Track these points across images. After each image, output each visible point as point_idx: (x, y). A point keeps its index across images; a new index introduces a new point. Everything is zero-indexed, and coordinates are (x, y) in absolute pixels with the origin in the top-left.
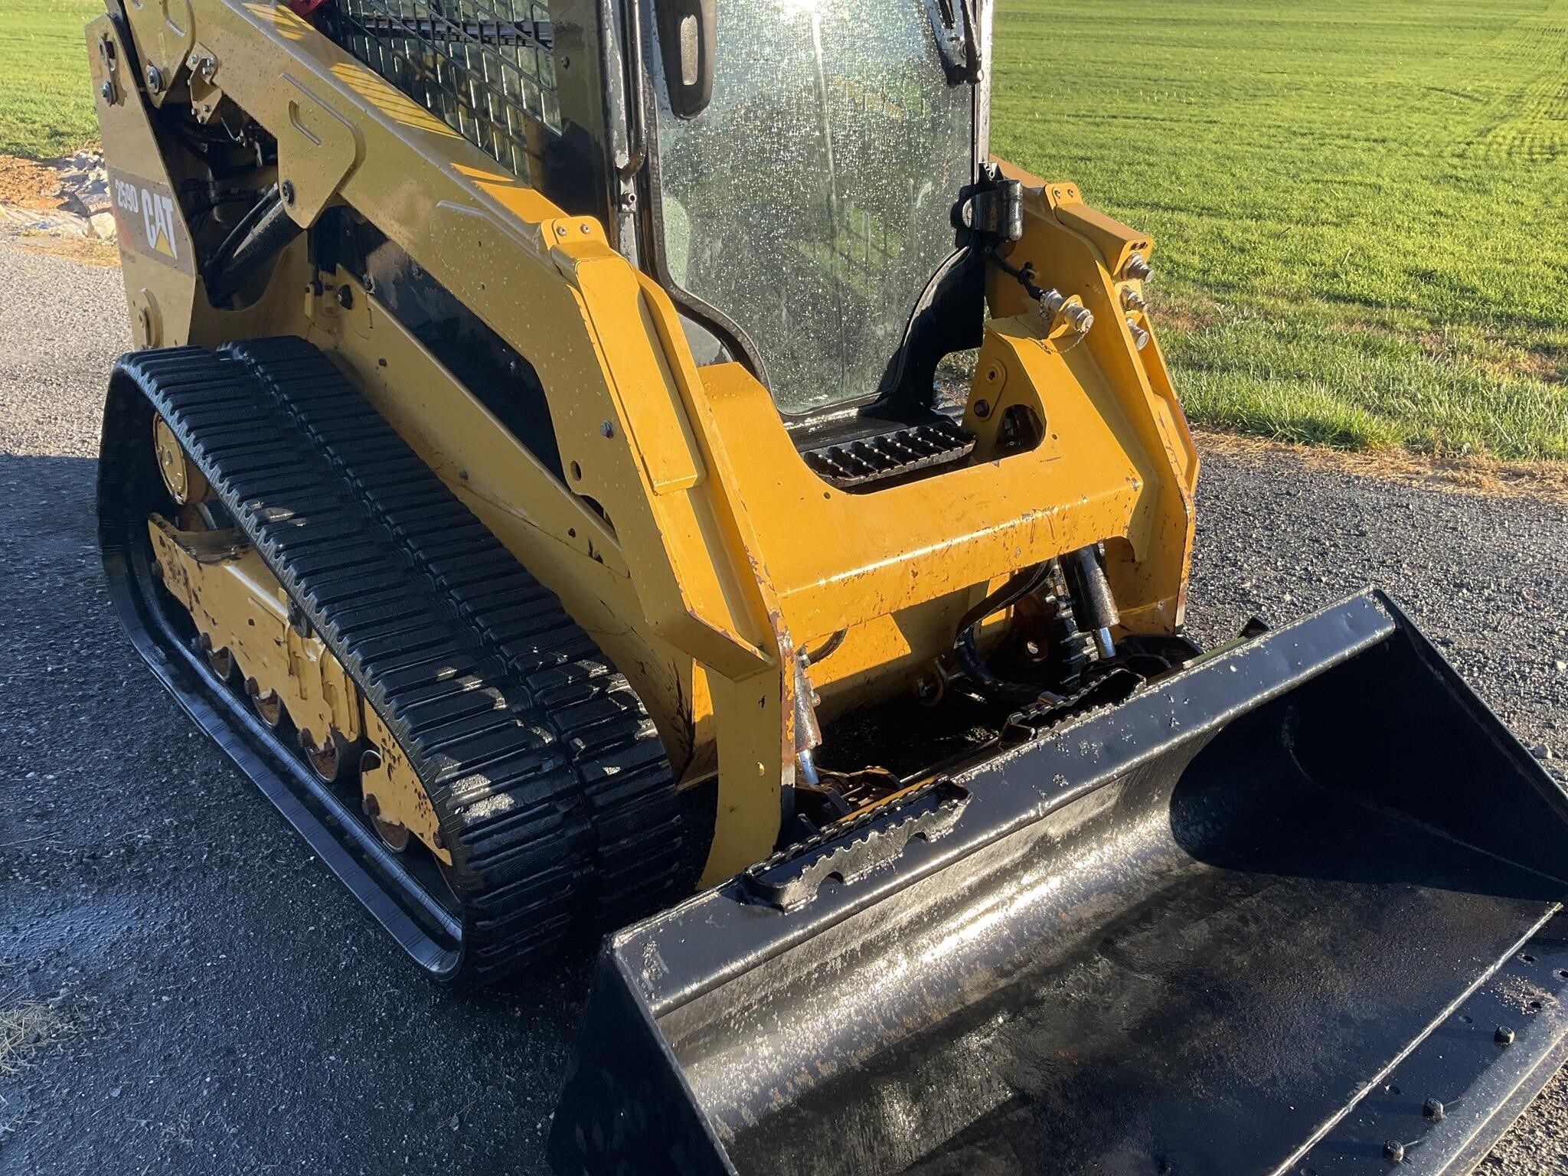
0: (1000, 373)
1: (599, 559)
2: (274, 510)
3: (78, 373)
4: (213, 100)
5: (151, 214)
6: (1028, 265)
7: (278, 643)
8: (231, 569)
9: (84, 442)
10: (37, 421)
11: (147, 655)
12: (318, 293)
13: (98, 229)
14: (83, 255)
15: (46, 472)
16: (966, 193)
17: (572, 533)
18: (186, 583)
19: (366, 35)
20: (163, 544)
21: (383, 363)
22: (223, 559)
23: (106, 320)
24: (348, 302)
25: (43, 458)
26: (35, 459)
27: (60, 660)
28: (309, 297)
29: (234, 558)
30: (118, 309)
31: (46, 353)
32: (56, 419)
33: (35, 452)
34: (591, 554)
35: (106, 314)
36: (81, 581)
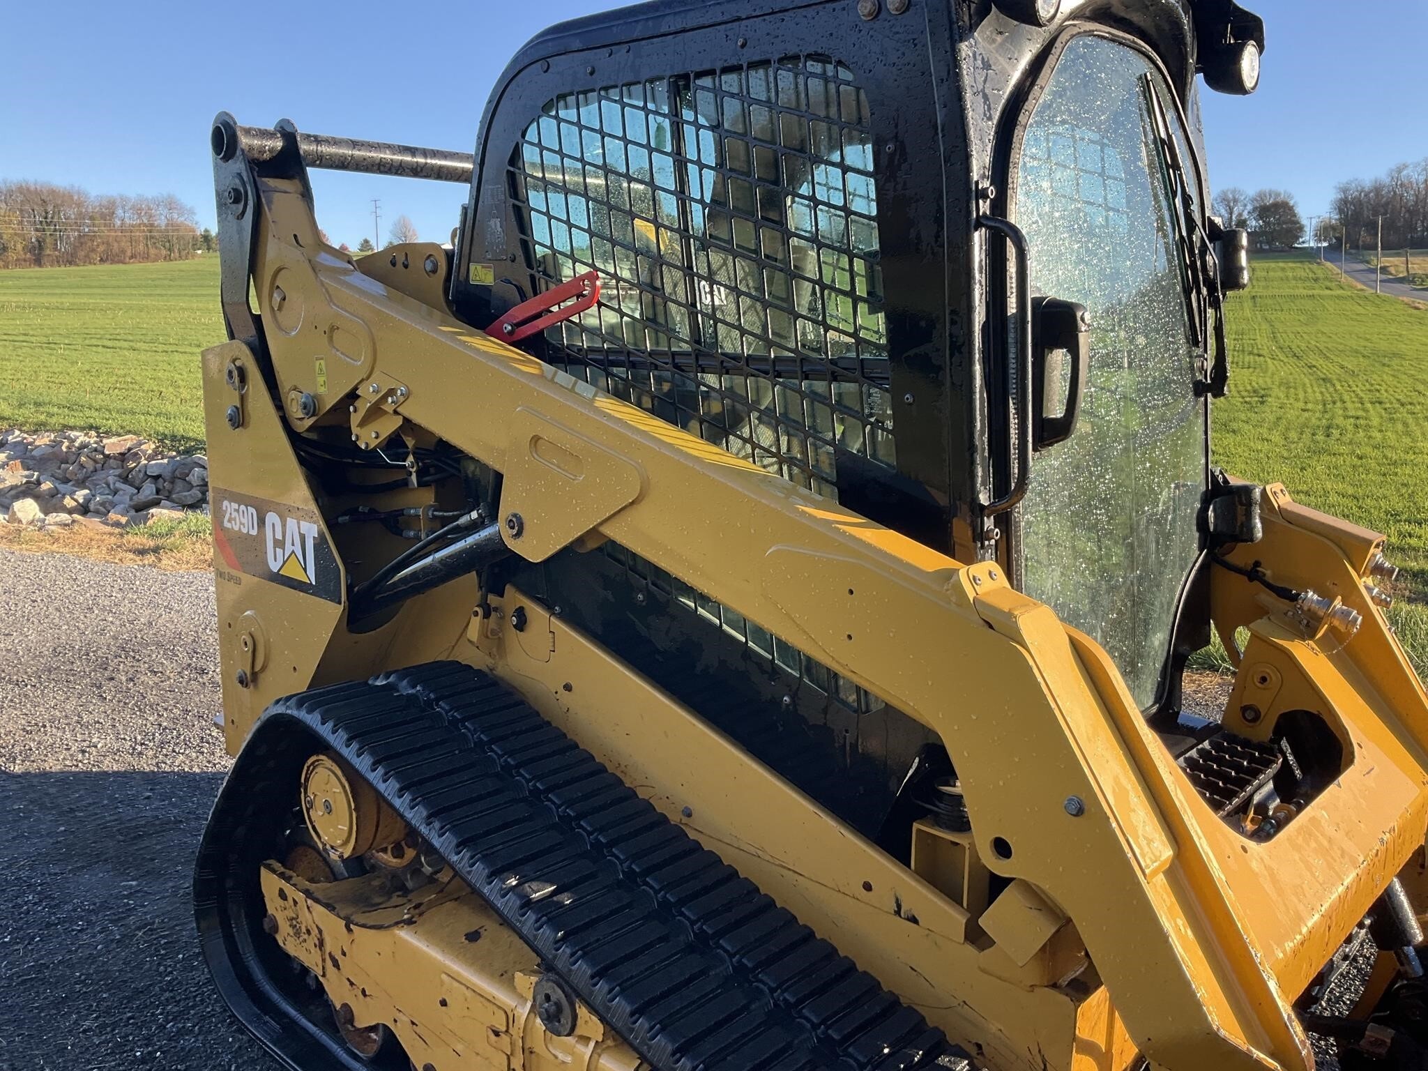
0: (1274, 678)
1: (914, 920)
2: (534, 885)
3: (50, 671)
4: (388, 426)
5: (279, 536)
6: (1257, 564)
7: (497, 1034)
8: (404, 934)
9: (83, 752)
10: (24, 730)
11: (256, 1028)
12: (487, 615)
13: (19, 515)
14: (10, 541)
15: (53, 790)
16: (1207, 499)
17: (867, 887)
18: (321, 944)
19: (587, 365)
20: (282, 895)
21: (568, 688)
22: (397, 923)
23: (58, 610)
24: (521, 625)
25: (45, 775)
26: (36, 775)
27: (148, 1041)
28: (476, 622)
29: (410, 922)
30: (67, 597)
31: (8, 651)
32: (44, 726)
33: (33, 768)
34: (898, 913)
35: (57, 604)
36: (139, 929)
